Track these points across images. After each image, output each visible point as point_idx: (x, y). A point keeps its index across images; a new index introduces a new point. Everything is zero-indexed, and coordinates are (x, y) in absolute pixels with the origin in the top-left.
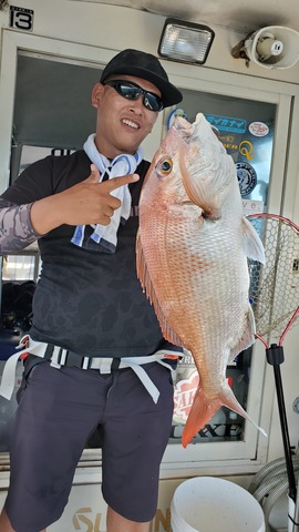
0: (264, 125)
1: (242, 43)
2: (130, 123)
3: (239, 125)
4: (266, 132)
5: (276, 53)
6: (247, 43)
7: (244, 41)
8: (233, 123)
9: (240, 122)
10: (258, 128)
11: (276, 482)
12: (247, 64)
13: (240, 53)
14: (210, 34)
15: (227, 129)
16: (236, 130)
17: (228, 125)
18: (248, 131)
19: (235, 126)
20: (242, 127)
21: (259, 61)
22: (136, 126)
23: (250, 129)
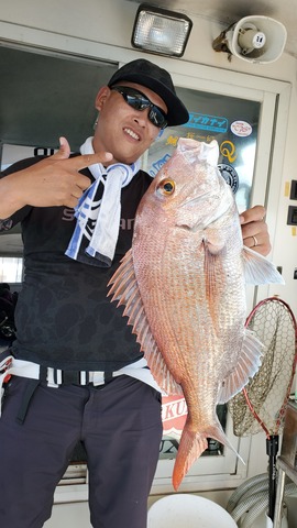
0: (246, 125)
1: (223, 35)
2: (131, 133)
3: (220, 124)
4: (249, 132)
5: (258, 45)
6: (228, 34)
7: (224, 33)
8: (214, 121)
9: (221, 121)
10: (240, 128)
11: (254, 501)
12: (229, 58)
13: (221, 46)
14: (187, 24)
15: (207, 128)
16: (217, 130)
17: (209, 124)
18: (229, 131)
19: (216, 125)
20: (224, 126)
21: (241, 54)
22: (137, 137)
23: (232, 129)
